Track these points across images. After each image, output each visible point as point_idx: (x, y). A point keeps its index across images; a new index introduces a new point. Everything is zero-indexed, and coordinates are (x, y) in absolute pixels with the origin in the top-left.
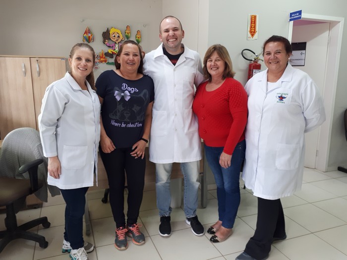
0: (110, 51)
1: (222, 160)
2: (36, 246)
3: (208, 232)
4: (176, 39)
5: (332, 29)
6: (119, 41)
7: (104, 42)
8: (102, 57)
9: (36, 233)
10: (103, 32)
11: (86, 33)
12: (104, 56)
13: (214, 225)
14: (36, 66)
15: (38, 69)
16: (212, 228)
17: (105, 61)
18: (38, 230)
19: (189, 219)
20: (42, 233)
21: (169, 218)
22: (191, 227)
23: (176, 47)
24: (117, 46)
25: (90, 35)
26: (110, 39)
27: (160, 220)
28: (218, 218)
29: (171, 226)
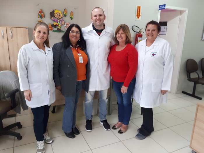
0: (55, 23)
1: (122, 90)
2: (15, 139)
3: (113, 128)
4: (101, 21)
5: (182, 15)
6: (60, 18)
7: (51, 18)
8: (50, 27)
9: (14, 131)
10: (51, 12)
11: (40, 12)
12: (51, 27)
13: (116, 124)
14: (10, 32)
15: (11, 34)
16: (115, 126)
17: (52, 30)
18: (15, 130)
19: (102, 121)
20: (18, 131)
21: (91, 121)
22: (103, 125)
23: (101, 25)
24: (59, 20)
25: (42, 14)
26: (55, 16)
27: (86, 122)
28: (118, 120)
29: (92, 125)
